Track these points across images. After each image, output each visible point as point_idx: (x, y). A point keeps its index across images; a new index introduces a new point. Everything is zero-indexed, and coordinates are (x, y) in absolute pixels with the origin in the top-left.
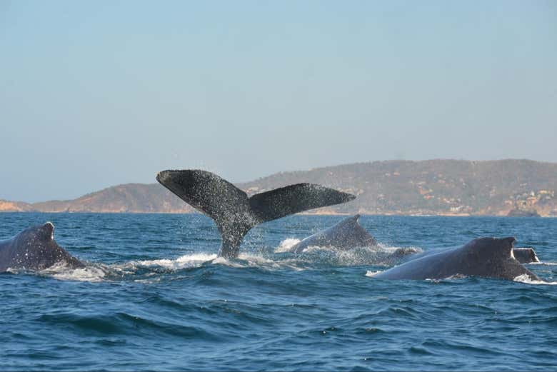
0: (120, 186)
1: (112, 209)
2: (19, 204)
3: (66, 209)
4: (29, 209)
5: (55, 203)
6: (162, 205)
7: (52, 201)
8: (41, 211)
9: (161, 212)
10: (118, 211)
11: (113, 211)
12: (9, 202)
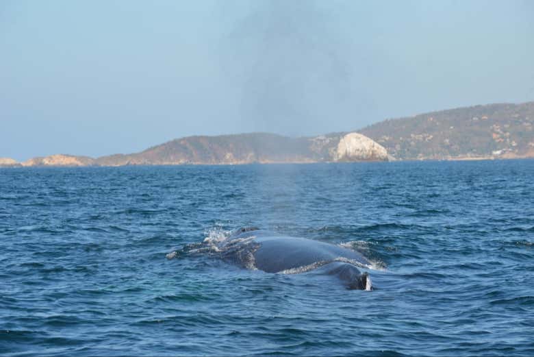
0: (184, 139)
1: (172, 161)
2: (81, 158)
3: (127, 162)
4: (90, 163)
5: (119, 157)
6: (224, 156)
7: (116, 155)
8: (102, 165)
9: (223, 163)
10: (177, 163)
11: (173, 163)
12: (73, 156)
